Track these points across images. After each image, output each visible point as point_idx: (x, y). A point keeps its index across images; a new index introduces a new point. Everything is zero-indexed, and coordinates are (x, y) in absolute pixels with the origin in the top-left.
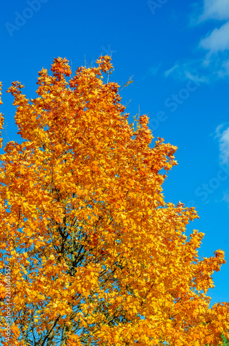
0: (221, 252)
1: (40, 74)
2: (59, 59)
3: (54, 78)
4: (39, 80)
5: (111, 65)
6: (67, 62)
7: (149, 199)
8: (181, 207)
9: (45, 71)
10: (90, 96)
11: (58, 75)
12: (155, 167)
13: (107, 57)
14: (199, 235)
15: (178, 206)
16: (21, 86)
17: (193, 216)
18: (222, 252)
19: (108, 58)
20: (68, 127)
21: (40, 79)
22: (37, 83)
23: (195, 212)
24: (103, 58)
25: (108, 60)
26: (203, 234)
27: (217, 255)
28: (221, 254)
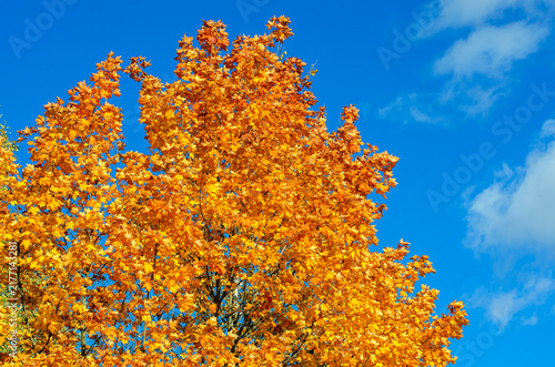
0: (457, 304)
1: (181, 45)
2: (210, 23)
3: (202, 52)
4: (179, 54)
5: (290, 30)
6: (222, 27)
7: (352, 234)
8: (403, 249)
9: (188, 40)
10: (256, 80)
11: (207, 47)
12: (362, 186)
13: (283, 18)
14: (430, 294)
15: (399, 247)
16: (147, 63)
17: (426, 270)
18: (460, 303)
19: (286, 20)
20: (224, 125)
21: (180, 51)
22: (176, 59)
23: (429, 263)
24: (277, 20)
25: (284, 24)
26: (437, 291)
27: (452, 310)
28: (459, 307)
